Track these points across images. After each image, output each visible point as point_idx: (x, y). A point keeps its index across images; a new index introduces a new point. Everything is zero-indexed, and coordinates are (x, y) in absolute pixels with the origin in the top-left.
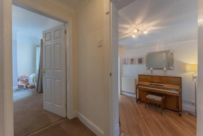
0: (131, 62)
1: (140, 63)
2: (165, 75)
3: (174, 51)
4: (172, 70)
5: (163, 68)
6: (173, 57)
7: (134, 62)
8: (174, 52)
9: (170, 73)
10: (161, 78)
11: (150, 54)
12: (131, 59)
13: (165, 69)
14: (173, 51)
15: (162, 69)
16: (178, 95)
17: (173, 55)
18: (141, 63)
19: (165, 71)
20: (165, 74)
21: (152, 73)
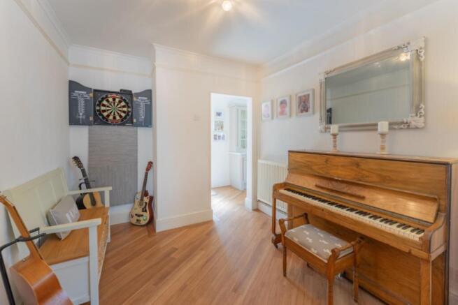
0: (279, 110)
1: (302, 112)
2: (385, 154)
3: (426, 41)
4: (417, 128)
5: (376, 125)
6: (420, 71)
7: (287, 109)
8: (426, 48)
9: (407, 146)
10: (358, 165)
11: (333, 74)
12: (279, 100)
13: (383, 126)
14: (422, 45)
15: (373, 127)
16: (415, 252)
17: (420, 63)
18: (307, 111)
19: (383, 135)
20: (383, 148)
21: (335, 146)
